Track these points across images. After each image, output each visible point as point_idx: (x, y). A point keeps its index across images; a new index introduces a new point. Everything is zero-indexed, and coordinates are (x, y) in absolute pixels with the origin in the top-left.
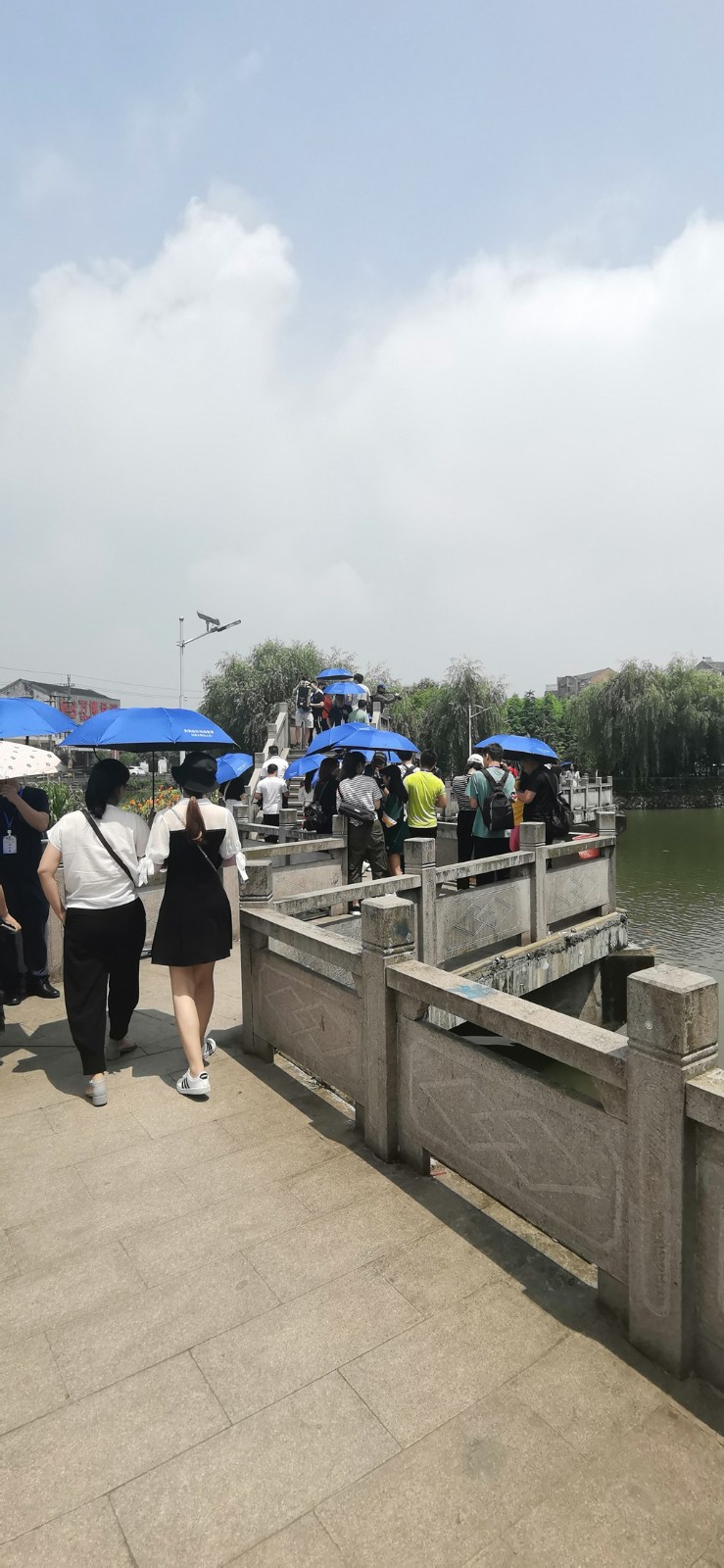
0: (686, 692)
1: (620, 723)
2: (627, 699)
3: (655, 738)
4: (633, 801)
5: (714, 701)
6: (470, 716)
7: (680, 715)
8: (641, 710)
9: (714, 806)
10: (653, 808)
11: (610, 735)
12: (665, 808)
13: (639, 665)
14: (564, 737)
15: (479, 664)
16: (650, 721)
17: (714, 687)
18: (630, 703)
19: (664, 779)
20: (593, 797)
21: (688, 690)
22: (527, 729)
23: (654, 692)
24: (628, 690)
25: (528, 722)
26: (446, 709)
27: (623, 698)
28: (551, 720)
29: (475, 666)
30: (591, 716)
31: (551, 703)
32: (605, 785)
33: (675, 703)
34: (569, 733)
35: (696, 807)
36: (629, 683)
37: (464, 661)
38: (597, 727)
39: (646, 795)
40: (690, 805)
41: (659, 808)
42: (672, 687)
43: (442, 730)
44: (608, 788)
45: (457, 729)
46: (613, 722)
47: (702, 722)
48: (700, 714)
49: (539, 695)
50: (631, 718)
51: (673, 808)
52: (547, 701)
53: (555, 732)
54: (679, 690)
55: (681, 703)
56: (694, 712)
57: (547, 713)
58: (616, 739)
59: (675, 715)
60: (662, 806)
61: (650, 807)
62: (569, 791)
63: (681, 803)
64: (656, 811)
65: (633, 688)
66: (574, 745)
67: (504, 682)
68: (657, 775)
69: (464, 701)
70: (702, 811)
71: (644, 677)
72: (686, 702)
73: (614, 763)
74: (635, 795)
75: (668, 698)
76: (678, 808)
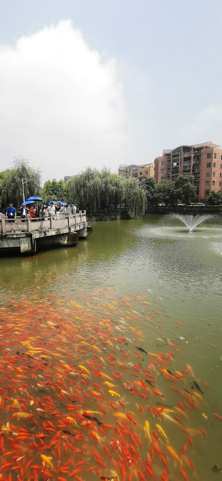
0: (108, 179)
1: (86, 190)
2: (88, 181)
3: (98, 196)
4: (91, 218)
5: (117, 183)
6: (23, 183)
7: (107, 189)
8: (93, 185)
9: (117, 220)
10: (98, 221)
11: (83, 194)
12: (102, 220)
13: (92, 169)
14: (66, 196)
15: (28, 161)
16: (97, 190)
17: (117, 178)
18: (89, 183)
19: (101, 210)
20: (78, 220)
21: (109, 179)
22: (53, 192)
23: (98, 179)
24: (89, 178)
25: (54, 190)
26: (14, 180)
27: (87, 181)
28: (62, 189)
29: (26, 162)
30: (76, 188)
31: (62, 184)
32: (83, 214)
33: (105, 183)
34: (68, 194)
35: (112, 220)
36: (89, 176)
37: (20, 158)
38: (78, 192)
39: (95, 216)
40: (110, 219)
41: (100, 220)
42: (103, 177)
43: (13, 190)
44: (84, 215)
45: (19, 190)
46: (84, 190)
47: (113, 191)
48: (113, 188)
49: (58, 181)
50: (90, 188)
51: (104, 220)
52: (60, 183)
53: (63, 194)
54: (106, 179)
55: (106, 184)
56: (111, 187)
57: (60, 187)
58: (85, 196)
59: (105, 188)
60: (101, 220)
61: (97, 220)
62: (68, 217)
63: (106, 219)
64: (99, 221)
65: (90, 177)
66: (70, 198)
67: (40, 170)
68: (99, 209)
69: (21, 176)
70: (114, 221)
71: (94, 173)
72: (108, 183)
73: (85, 205)
74: (92, 216)
75: (102, 181)
76: (106, 220)
